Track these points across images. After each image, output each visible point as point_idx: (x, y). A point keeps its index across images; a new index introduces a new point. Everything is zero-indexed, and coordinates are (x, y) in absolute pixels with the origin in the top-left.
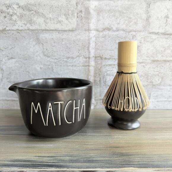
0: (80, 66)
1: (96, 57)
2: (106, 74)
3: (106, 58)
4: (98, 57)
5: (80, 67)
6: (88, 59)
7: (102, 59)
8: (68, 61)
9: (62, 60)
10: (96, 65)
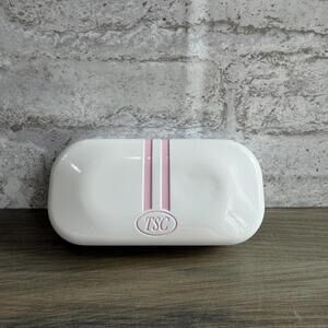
0: (151, 60)
1: (212, 24)
2: (247, 88)
3: (250, 29)
4: (221, 22)
5: (153, 64)
6: (180, 30)
7: (235, 31)
8: (104, 38)
9: (81, 35)
10: (213, 56)
